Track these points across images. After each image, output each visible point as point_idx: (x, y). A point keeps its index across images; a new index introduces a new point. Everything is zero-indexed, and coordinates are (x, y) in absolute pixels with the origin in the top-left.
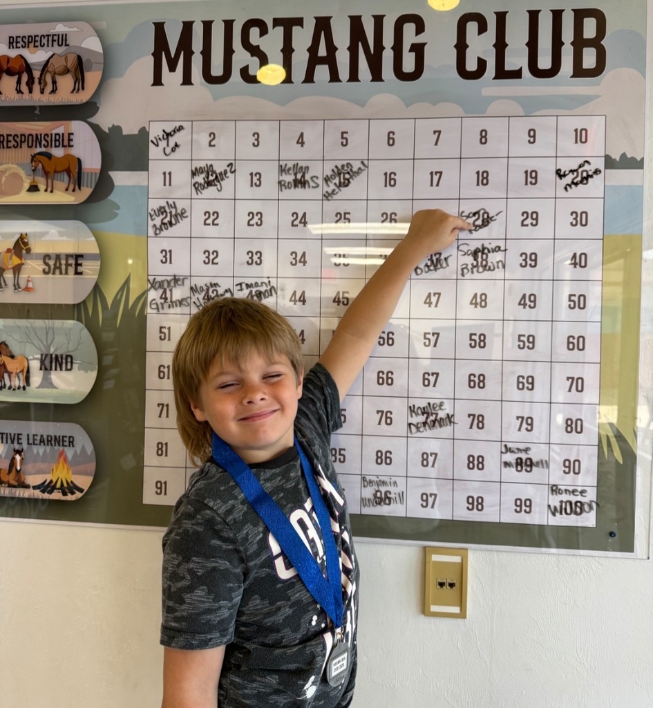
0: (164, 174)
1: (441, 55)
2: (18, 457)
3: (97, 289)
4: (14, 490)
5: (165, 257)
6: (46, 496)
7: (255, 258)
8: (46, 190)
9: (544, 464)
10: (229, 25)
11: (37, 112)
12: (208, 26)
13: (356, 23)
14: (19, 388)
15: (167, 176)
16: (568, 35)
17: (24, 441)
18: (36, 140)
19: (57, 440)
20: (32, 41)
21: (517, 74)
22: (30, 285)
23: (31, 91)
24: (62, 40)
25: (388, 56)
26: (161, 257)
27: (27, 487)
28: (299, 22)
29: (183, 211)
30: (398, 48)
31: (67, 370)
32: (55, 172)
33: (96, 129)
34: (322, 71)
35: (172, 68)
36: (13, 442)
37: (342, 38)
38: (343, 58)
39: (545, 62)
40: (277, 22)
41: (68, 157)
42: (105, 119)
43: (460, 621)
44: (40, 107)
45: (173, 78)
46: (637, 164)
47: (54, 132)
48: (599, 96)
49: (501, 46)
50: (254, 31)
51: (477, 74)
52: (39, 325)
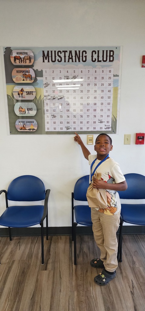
1: (89, 58)
2: (24, 125)
3: (36, 97)
5: (46, 92)
6: (30, 131)
7: (61, 91)
8: (26, 80)
9: (104, 122)
10: (55, 52)
12: (52, 52)
13: (76, 52)
14: (24, 114)
15: (46, 78)
16: (108, 55)
17: (25, 122)
18: (23, 71)
19: (31, 122)
20: (21, 53)
21: (101, 61)
22: (24, 97)
23: (22, 63)
24: (26, 53)
25: (81, 58)
27: (26, 130)
28: (67, 51)
29: (49, 84)
30: (82, 56)
31: (32, 110)
32: (27, 77)
33: (33, 69)
34: (71, 60)
35: (46, 59)
37: (74, 54)
38: (74, 58)
39: (105, 59)
40: (63, 51)
41: (29, 74)
42: (35, 68)
43: (92, 145)
44: (23, 65)
45: (46, 61)
46: (118, 76)
47: (26, 70)
48: (113, 65)
49: (98, 56)
50: (59, 53)
51: (95, 61)
52: (26, 103)
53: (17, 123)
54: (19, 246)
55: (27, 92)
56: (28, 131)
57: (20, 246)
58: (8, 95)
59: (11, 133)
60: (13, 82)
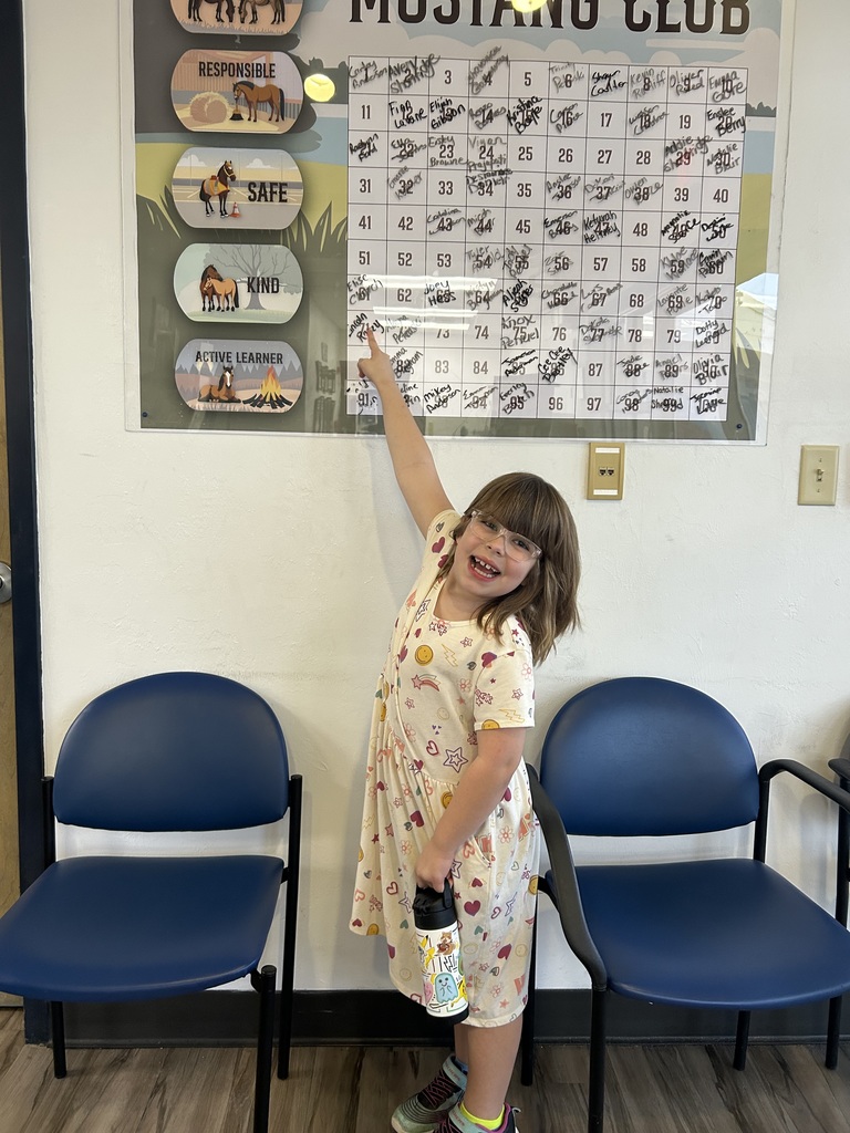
0: (363, 107)
1: (613, 6)
2: (228, 374)
3: (301, 216)
4: (224, 404)
5: (364, 185)
6: (256, 409)
7: (446, 188)
8: (249, 119)
11: (238, 41)
14: (228, 308)
15: (366, 109)
17: (234, 359)
18: (237, 69)
19: (267, 358)
21: (676, 28)
22: (237, 211)
23: (231, 21)
25: (566, 5)
26: (360, 186)
27: (239, 401)
31: (273, 292)
32: (258, 101)
33: (297, 60)
35: (370, 5)
36: (222, 361)
39: (699, 19)
41: (270, 88)
42: (305, 52)
43: (615, 504)
44: (241, 36)
45: (370, 15)
46: (770, 113)
47: (255, 62)
48: (742, 52)
49: (663, 1)
51: (643, 27)
52: (246, 249)
53: (185, 361)
54: (155, 1112)
55: (251, 185)
56: (248, 408)
57: (163, 1111)
58: (142, 204)
59: (149, 419)
60: (178, 127)
